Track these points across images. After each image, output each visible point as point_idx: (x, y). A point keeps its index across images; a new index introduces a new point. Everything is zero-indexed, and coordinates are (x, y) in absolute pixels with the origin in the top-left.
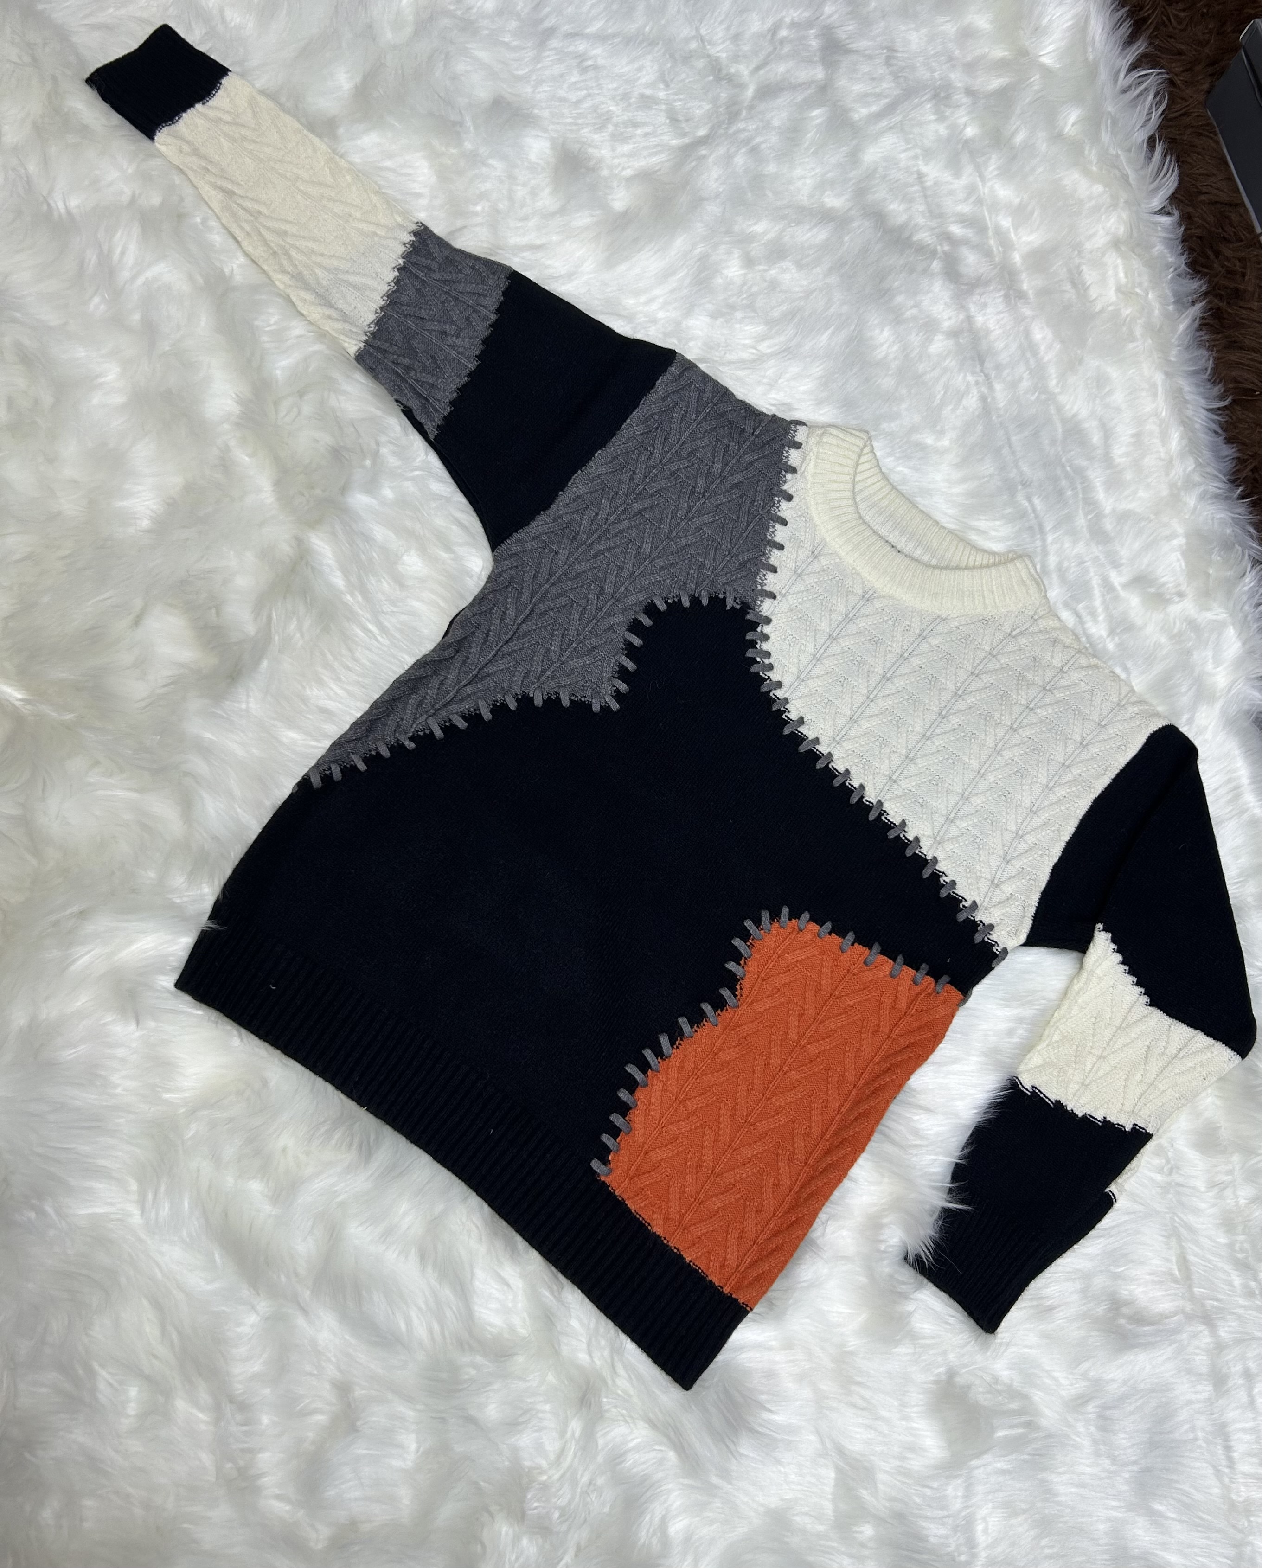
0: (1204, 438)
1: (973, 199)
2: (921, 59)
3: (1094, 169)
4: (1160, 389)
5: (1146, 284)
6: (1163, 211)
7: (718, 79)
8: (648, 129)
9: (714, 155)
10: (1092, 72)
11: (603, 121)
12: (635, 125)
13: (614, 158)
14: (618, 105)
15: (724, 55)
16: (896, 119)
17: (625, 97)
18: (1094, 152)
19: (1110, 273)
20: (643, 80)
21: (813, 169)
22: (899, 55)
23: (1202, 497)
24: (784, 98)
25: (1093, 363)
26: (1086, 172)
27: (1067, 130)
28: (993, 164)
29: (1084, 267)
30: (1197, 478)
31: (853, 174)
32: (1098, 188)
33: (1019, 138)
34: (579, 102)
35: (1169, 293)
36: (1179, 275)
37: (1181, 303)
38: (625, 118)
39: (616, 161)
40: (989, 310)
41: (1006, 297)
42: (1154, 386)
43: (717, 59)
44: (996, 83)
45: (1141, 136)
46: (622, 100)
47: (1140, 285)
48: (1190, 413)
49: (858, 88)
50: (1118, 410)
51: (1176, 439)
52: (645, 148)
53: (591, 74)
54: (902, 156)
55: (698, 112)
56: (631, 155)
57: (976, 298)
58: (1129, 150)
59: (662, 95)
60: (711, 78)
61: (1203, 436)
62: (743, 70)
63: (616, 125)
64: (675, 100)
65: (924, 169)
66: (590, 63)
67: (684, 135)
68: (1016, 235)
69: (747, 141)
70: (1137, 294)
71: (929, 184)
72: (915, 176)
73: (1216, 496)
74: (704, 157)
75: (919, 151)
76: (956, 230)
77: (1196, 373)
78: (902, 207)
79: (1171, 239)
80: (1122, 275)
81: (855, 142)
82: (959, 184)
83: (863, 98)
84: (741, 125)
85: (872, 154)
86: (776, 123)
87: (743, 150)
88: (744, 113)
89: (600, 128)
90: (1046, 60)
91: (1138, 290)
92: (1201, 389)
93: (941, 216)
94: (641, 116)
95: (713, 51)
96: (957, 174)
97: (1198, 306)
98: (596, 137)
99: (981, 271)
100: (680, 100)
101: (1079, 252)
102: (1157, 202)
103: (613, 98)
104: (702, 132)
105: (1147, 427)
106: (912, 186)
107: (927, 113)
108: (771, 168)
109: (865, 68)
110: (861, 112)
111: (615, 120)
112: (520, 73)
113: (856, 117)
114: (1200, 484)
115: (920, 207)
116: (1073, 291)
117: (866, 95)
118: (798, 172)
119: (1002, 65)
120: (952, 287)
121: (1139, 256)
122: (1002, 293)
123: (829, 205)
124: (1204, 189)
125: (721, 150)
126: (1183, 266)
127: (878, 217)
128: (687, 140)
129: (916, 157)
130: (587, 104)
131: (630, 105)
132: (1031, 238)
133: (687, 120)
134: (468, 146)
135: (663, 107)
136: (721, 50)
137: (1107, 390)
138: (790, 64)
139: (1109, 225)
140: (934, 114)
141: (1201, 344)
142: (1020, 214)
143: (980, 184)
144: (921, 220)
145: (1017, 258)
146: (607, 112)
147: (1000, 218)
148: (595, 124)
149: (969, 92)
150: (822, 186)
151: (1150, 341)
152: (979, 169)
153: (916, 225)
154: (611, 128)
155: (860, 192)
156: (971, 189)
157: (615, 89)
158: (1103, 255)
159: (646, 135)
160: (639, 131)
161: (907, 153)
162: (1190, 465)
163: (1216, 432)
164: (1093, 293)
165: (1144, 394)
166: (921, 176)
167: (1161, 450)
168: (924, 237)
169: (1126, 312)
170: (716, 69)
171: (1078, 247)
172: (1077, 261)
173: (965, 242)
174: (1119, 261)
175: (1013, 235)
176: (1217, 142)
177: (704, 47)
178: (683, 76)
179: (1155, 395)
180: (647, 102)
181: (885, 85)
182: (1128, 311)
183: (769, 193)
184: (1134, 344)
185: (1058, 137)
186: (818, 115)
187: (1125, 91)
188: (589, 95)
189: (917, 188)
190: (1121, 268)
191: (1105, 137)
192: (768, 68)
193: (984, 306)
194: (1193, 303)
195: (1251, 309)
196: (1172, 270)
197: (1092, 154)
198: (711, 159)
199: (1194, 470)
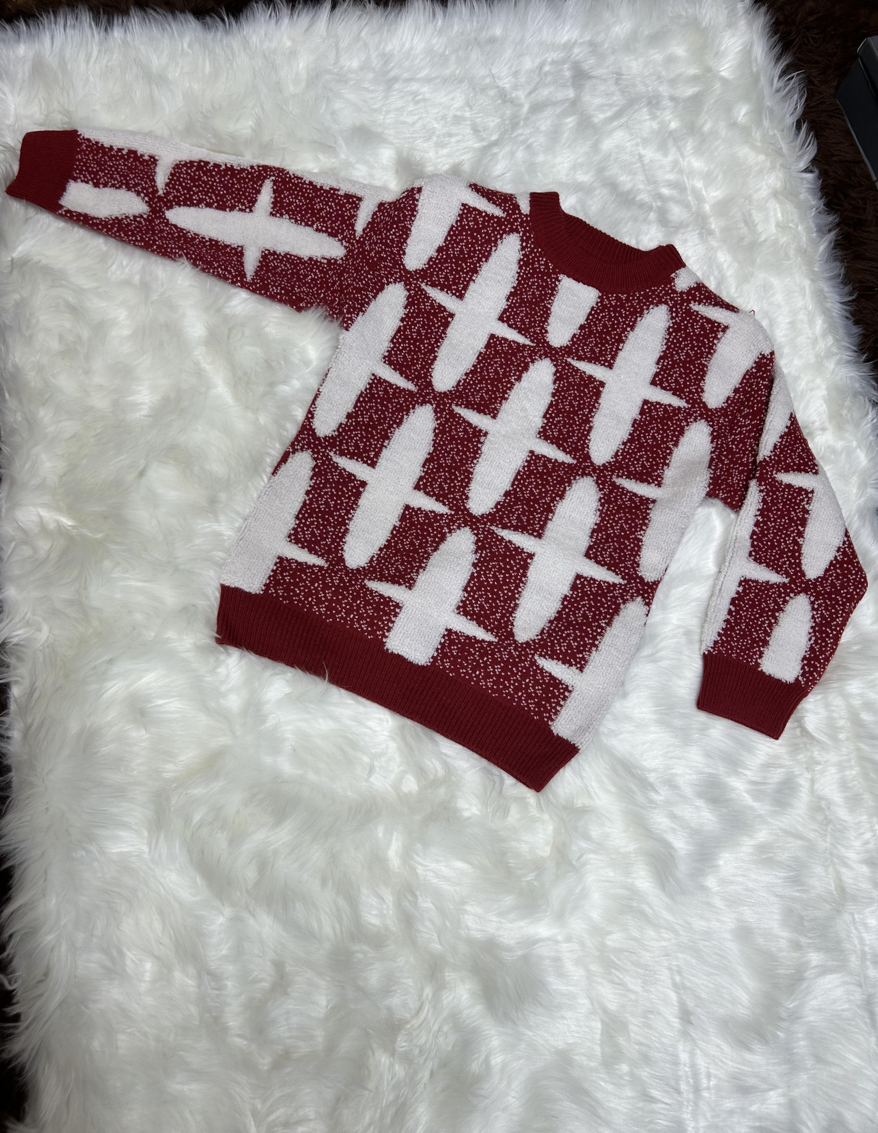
0: (840, 322)
1: (676, 170)
2: (639, 79)
3: (759, 144)
4: (807, 291)
5: (796, 220)
6: (807, 170)
7: (505, 102)
8: (459, 138)
9: (502, 152)
10: (756, 80)
11: (429, 134)
12: (450, 135)
13: (437, 158)
14: (439, 123)
15: (508, 86)
16: (623, 120)
17: (444, 117)
18: (758, 133)
19: (772, 214)
20: (455, 106)
21: (568, 157)
22: (624, 77)
23: (839, 363)
24: (548, 112)
25: (761, 276)
26: (753, 147)
27: (740, 119)
28: (690, 145)
29: (753, 211)
30: (835, 350)
31: (595, 158)
32: (762, 157)
33: (707, 127)
34: (414, 123)
35: (813, 225)
36: (819, 213)
37: (821, 231)
38: (444, 131)
39: (439, 160)
40: (689, 244)
41: (700, 234)
42: (803, 289)
43: (504, 88)
44: (690, 91)
45: (790, 120)
46: (441, 119)
47: (792, 221)
48: (829, 305)
49: (598, 101)
50: (779, 306)
51: (820, 323)
52: (457, 150)
53: (422, 104)
54: (628, 144)
55: (492, 125)
56: (449, 155)
57: (680, 236)
58: (783, 131)
59: (467, 114)
60: (500, 101)
61: (838, 320)
62: (521, 94)
63: (438, 137)
64: (476, 118)
65: (643, 152)
66: (420, 97)
67: (483, 140)
68: (706, 192)
69: (524, 142)
70: (790, 227)
71: (646, 162)
72: (637, 157)
73: (848, 362)
74: (496, 154)
75: (639, 140)
76: (666, 191)
77: (832, 278)
78: (629, 178)
79: (813, 189)
80: (779, 215)
81: (596, 137)
82: (667, 161)
83: (601, 108)
84: (520, 131)
85: (607, 145)
86: (543, 128)
87: (521, 148)
88: (522, 123)
89: (428, 139)
90: (724, 74)
91: (791, 225)
92: (837, 289)
93: (655, 182)
94: (454, 129)
95: (501, 84)
96: (666, 154)
97: (833, 233)
98: (425, 145)
99: (683, 218)
100: (480, 117)
101: (750, 202)
102: (803, 164)
103: (436, 119)
104: (494, 138)
105: (799, 317)
106: (635, 164)
107: (644, 114)
108: (541, 158)
109: (602, 88)
110: (599, 117)
111: (437, 133)
112: (376, 107)
113: (596, 120)
114: (838, 354)
115: (641, 177)
116: (746, 228)
117: (603, 105)
118: (558, 160)
119: (695, 79)
120: (663, 229)
121: (791, 201)
122: (697, 232)
123: (579, 180)
124: (836, 153)
125: (507, 149)
126: (822, 206)
127: (613, 186)
128: (485, 143)
129: (637, 145)
130: (419, 124)
131: (446, 123)
132: (716, 194)
133: (484, 130)
134: (343, 156)
135: (469, 122)
136: (506, 83)
137: (771, 292)
138: (552, 88)
139: (770, 182)
140: (649, 115)
141: (835, 259)
142: (708, 178)
143: (681, 159)
144: (641, 187)
145: (707, 207)
146: (433, 128)
147: (695, 181)
148: (424, 137)
149: (672, 98)
150: (574, 167)
151: (800, 259)
152: (680, 149)
153: (638, 190)
154: (435, 139)
155: (600, 171)
156: (675, 164)
157: (437, 113)
158: (767, 201)
159: (458, 141)
160: (453, 140)
161: (632, 142)
162: (830, 340)
163: (847, 318)
164: (760, 228)
165: (796, 294)
166: (641, 157)
167: (810, 332)
168: (644, 197)
169: (783, 240)
170: (503, 96)
171: (749, 198)
172: (748, 207)
173: (672, 199)
174: (777, 206)
175: (704, 192)
176: (844, 121)
177: (495, 81)
178: (481, 101)
179: (804, 295)
180: (458, 120)
181: (615, 98)
183: (539, 175)
184: (789, 262)
185: (733, 125)
186: (571, 121)
187: (778, 91)
188: (420, 118)
189: (638, 165)
190: (779, 210)
191: (766, 123)
192: (537, 92)
193: (685, 241)
194: (830, 231)
195: (870, 232)
196: (814, 209)
197: (757, 135)
198: (500, 156)
199: (833, 344)
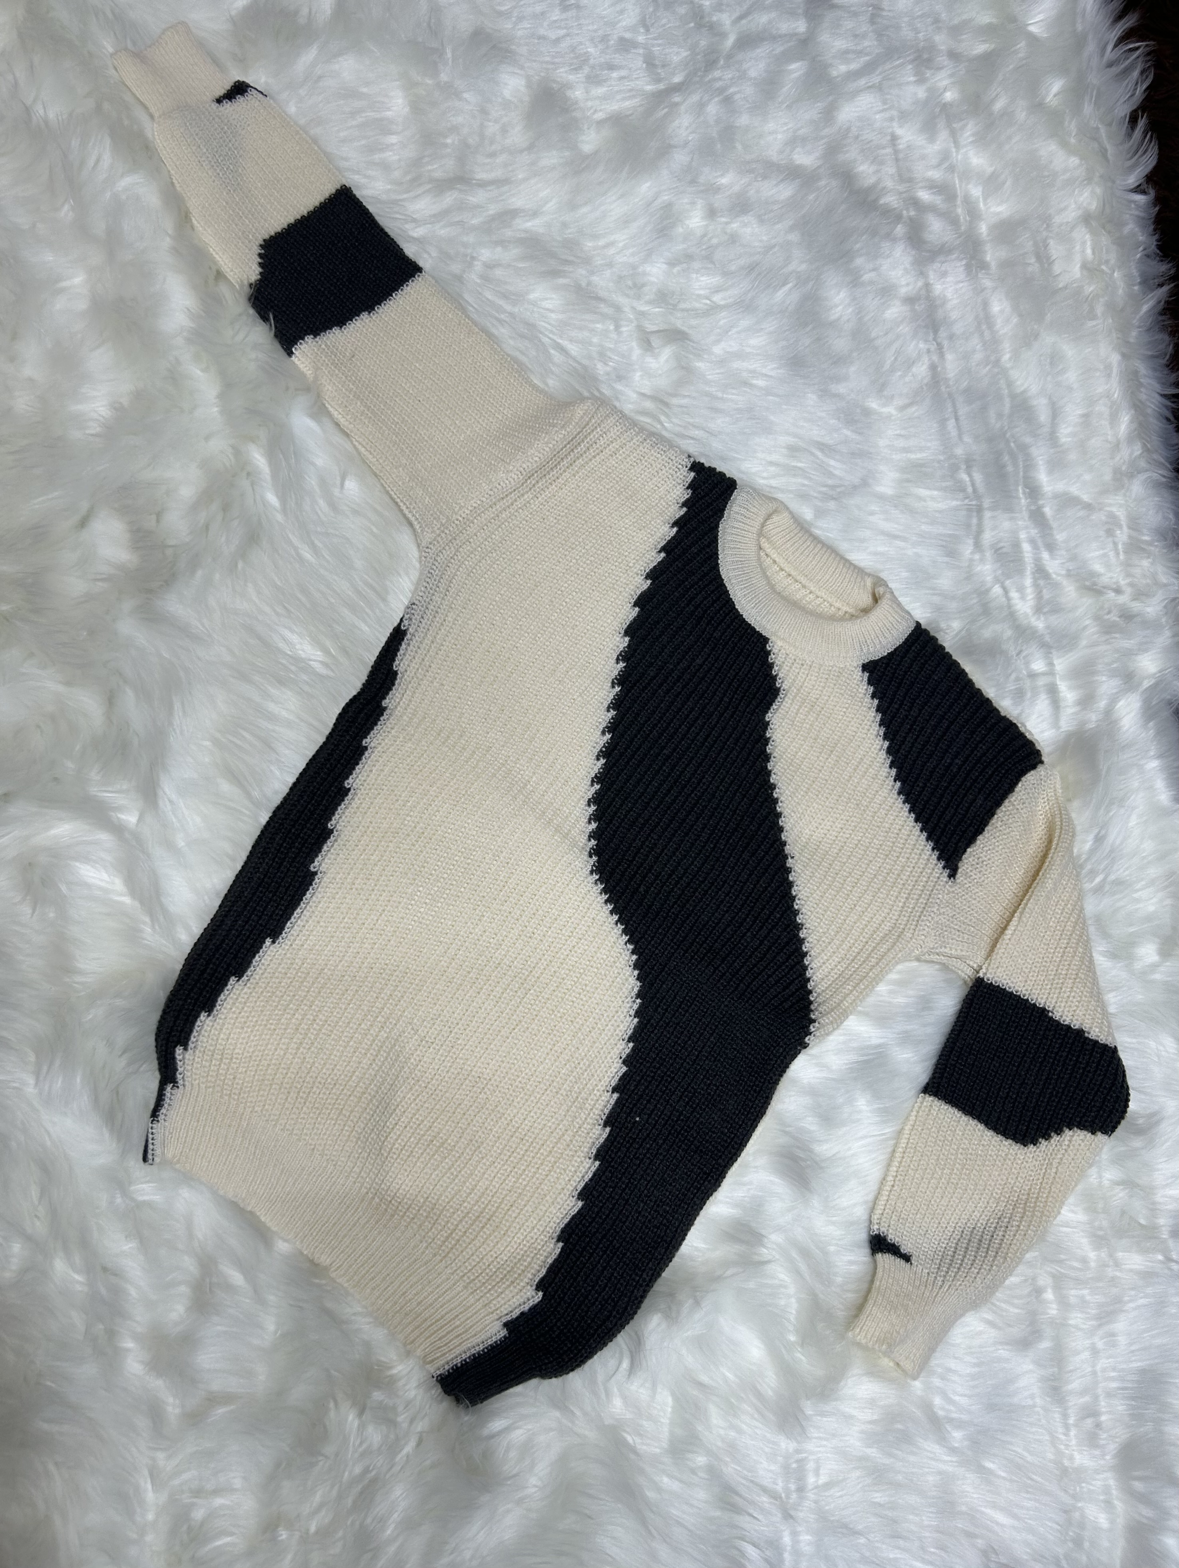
0: (1156, 424)
1: (946, 165)
2: (906, 19)
3: (1073, 141)
4: (1115, 370)
5: (1113, 262)
6: (1138, 190)
7: (699, 26)
8: (623, 73)
9: (687, 102)
10: (1080, 42)
11: (580, 61)
12: (611, 67)
13: (587, 100)
14: (596, 46)
15: (707, 3)
16: (876, 79)
17: (605, 39)
18: (1073, 123)
19: (1078, 248)
20: (624, 23)
21: (786, 124)
22: (884, 13)
23: (1147, 484)
24: (762, 51)
25: (1048, 339)
26: (1064, 144)
27: (1049, 99)
28: (969, 130)
29: (1052, 242)
30: (1143, 464)
31: (826, 131)
32: (1074, 161)
33: (998, 105)
34: (557, 41)
35: (1135, 273)
36: (1148, 256)
37: (1148, 283)
38: (602, 60)
39: (590, 104)
40: (950, 279)
41: (968, 267)
42: (1108, 367)
43: (701, 6)
44: (981, 48)
45: (1123, 110)
46: (600, 42)
47: (1107, 262)
48: (1143, 397)
49: (840, 44)
50: (1070, 389)
51: (1125, 422)
52: (617, 92)
53: (572, 13)
54: (878, 116)
55: (676, 59)
56: (605, 98)
57: (936, 265)
58: (1110, 125)
59: (641, 39)
60: (692, 25)
61: (1155, 422)
62: (725, 19)
63: (593, 67)
64: (653, 46)
65: (899, 132)
67: (658, 80)
68: (985, 204)
69: (721, 90)
70: (1103, 271)
71: (901, 147)
72: (889, 138)
74: (677, 104)
75: (895, 113)
76: (924, 196)
77: (1153, 357)
78: (873, 168)
79: (1143, 218)
80: (1089, 251)
81: (831, 98)
82: (933, 149)
83: (844, 55)
84: (717, 74)
85: (847, 113)
86: (753, 73)
87: (716, 99)
88: (722, 62)
89: (577, 70)
90: (1033, 29)
91: (1104, 267)
92: (1158, 374)
93: (910, 180)
94: (618, 59)
96: (932, 139)
97: (1166, 288)
98: (571, 77)
99: (946, 239)
100: (659, 45)
101: (1049, 226)
102: (1133, 179)
103: (592, 40)
104: (677, 79)
105: (1097, 409)
106: (884, 148)
107: (908, 75)
108: (744, 120)
109: (848, 24)
110: (841, 69)
111: (592, 61)
112: (503, 8)
113: (834, 73)
114: (1147, 471)
115: (890, 169)
116: (1037, 265)
117: (847, 52)
118: (771, 126)
119: (988, 31)
120: (913, 252)
121: (1109, 232)
122: (964, 262)
123: (798, 162)
125: (695, 98)
126: (1153, 247)
127: (847, 177)
128: (661, 86)
129: (891, 119)
130: (564, 45)
131: (607, 47)
132: (1000, 209)
133: (663, 66)
134: (444, 77)
135: (641, 51)
137: (1061, 367)
138: (773, 15)
139: (1081, 199)
140: (914, 76)
141: (1163, 328)
142: (992, 183)
143: (954, 150)
144: (889, 184)
145: (983, 229)
146: (585, 53)
147: (970, 186)
148: (571, 64)
149: (953, 55)
150: (794, 141)
151: (1110, 321)
152: (953, 134)
153: (884, 188)
154: (586, 70)
155: (833, 149)
156: (945, 156)
157: (595, 31)
158: (1073, 228)
159: (622, 78)
160: (615, 75)
161: (882, 115)
162: (1137, 449)
163: (1168, 419)
164: (1057, 269)
165: (1098, 374)
166: (894, 138)
167: (1109, 432)
168: (890, 200)
169: (1089, 289)
170: (699, 18)
171: (1047, 220)
172: (1045, 234)
173: (931, 208)
174: (1088, 236)
175: (982, 205)
178: (664, 21)
179: (1109, 376)
180: (625, 45)
181: (866, 43)
182: (1091, 289)
183: (739, 146)
184: (1094, 323)
185: (1038, 106)
186: (796, 69)
187: (1110, 65)
188: (568, 35)
189: (889, 150)
190: (1089, 243)
191: (1088, 109)
192: (750, 18)
193: (944, 274)
194: (1161, 285)
196: (1141, 249)
197: (1072, 126)
198: (683, 108)
199: (1141, 455)
